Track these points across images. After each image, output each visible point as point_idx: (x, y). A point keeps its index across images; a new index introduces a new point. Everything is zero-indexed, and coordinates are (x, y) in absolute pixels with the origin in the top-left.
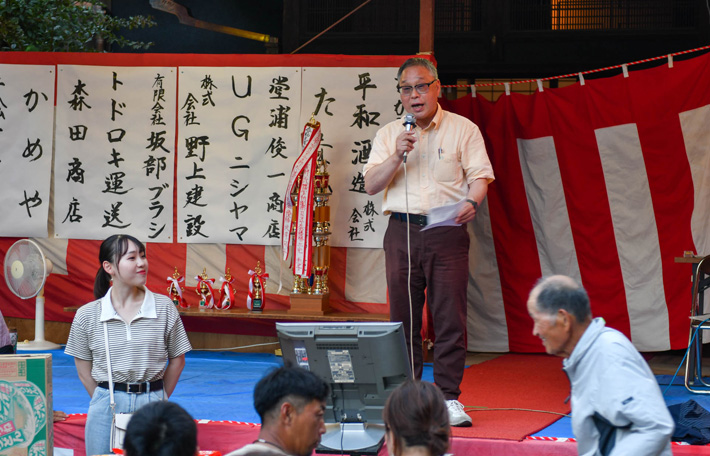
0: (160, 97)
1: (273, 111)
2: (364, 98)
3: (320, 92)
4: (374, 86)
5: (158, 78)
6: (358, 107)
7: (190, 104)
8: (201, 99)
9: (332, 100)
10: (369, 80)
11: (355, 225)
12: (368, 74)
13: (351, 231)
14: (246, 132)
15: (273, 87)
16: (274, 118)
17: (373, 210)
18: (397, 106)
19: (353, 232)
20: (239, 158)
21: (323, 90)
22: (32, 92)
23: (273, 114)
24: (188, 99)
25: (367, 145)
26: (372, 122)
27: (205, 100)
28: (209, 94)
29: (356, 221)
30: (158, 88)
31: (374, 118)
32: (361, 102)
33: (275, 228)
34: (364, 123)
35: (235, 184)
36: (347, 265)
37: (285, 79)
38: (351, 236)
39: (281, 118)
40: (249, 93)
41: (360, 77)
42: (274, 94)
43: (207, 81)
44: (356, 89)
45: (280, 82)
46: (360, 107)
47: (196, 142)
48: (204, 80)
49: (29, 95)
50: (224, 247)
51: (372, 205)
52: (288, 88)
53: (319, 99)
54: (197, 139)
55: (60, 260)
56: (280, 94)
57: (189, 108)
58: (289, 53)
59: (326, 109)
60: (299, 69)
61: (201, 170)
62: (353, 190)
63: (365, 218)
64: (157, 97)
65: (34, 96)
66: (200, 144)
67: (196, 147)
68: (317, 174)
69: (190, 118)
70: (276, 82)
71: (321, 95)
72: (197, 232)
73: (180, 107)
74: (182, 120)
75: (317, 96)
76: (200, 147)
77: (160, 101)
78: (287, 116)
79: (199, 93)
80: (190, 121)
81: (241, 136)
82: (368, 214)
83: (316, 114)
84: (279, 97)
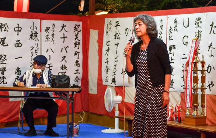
0: (162, 29)
1: (196, 33)
3: (212, 24)
5: (161, 21)
7: (170, 31)
8: (173, 29)
9: (215, 27)
14: (187, 43)
15: (196, 22)
20: (184, 54)
21: (213, 22)
22: (127, 28)
24: (170, 29)
27: (175, 29)
28: (176, 27)
30: (161, 25)
35: (183, 66)
37: (200, 18)
39: (198, 36)
40: (188, 26)
42: (196, 26)
43: (176, 21)
47: (171, 48)
48: (175, 21)
49: (126, 30)
50: (180, 93)
52: (201, 23)
53: (211, 26)
54: (172, 46)
55: (133, 97)
56: (198, 25)
57: (170, 33)
58: (204, 6)
59: (214, 31)
60: (205, 13)
61: (173, 60)
64: (161, 29)
65: (127, 30)
66: (173, 48)
67: (171, 50)
68: (194, 61)
69: (170, 37)
70: (197, 20)
71: (212, 25)
72: (172, 87)
73: (168, 33)
74: (168, 38)
76: (173, 49)
77: (162, 31)
78: (200, 35)
79: (173, 26)
80: (170, 39)
81: (185, 44)
83: (210, 34)
84: (198, 27)
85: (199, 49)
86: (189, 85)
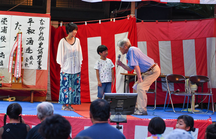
1: (2, 28)
2: (30, 25)
3: (17, 23)
4: (33, 22)
6: (28, 28)
9: (21, 25)
10: (32, 20)
11: (27, 62)
12: (32, 19)
13: (26, 64)
15: (2, 21)
16: (2, 30)
17: (32, 58)
18: (40, 28)
19: (26, 65)
21: (18, 22)
23: (2, 29)
25: (31, 39)
26: (32, 33)
29: (27, 61)
31: (33, 32)
32: (29, 27)
33: (2, 63)
34: (30, 33)
36: (24, 74)
37: (6, 19)
38: (26, 66)
39: (4, 30)
41: (29, 19)
42: (2, 23)
44: (28, 23)
45: (4, 19)
46: (29, 28)
51: (32, 57)
52: (7, 21)
53: (16, 25)
58: (7, 11)
59: (19, 28)
60: (10, 16)
62: (26, 52)
63: (30, 61)
70: (3, 19)
75: (16, 24)
78: (6, 29)
82: (31, 59)
83: (15, 29)
84: (4, 24)
85: (5, 39)
86: (18, 63)
